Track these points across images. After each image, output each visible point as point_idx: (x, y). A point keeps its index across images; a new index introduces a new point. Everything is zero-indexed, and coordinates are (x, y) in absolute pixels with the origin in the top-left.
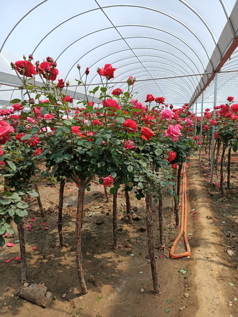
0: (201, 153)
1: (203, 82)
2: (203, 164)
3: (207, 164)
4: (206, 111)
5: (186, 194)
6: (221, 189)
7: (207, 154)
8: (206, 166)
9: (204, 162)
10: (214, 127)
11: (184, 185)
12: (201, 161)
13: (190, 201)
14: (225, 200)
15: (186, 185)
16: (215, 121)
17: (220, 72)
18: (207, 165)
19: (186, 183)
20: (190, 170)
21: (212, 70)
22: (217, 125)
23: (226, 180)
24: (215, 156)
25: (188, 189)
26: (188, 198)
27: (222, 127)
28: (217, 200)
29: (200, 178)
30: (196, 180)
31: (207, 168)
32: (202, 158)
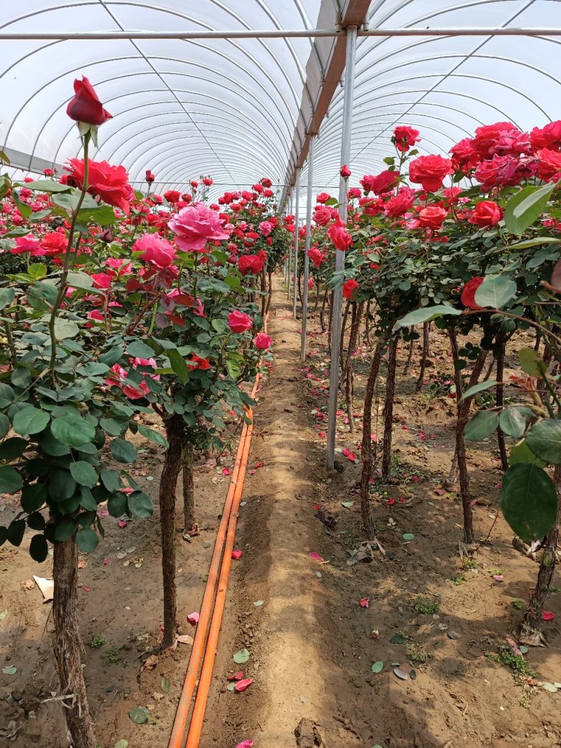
0: (309, 328)
2: (312, 369)
3: (324, 366)
4: (318, 201)
5: (233, 521)
7: (324, 330)
8: (320, 375)
9: (316, 357)
11: (236, 468)
12: (308, 357)
14: (378, 553)
15: (243, 469)
16: (342, 229)
18: (322, 369)
19: (244, 462)
25: (248, 493)
28: (349, 555)
29: (294, 433)
30: (280, 445)
31: (323, 381)
32: (312, 345)
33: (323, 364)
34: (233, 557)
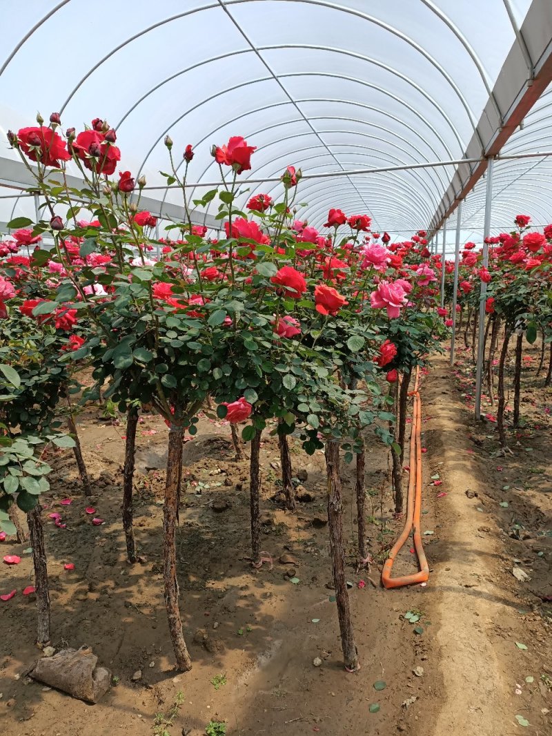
0: (456, 346)
1: (461, 180)
2: (460, 372)
3: (469, 371)
4: (466, 248)
5: (418, 439)
6: (500, 428)
7: (467, 347)
8: (466, 376)
9: (461, 366)
10: (484, 285)
11: (415, 420)
12: (455, 365)
13: (429, 457)
14: (509, 454)
15: (419, 420)
16: (486, 272)
17: (499, 159)
18: (468, 373)
19: (419, 416)
20: (429, 385)
21: (480, 154)
22: (491, 281)
23: (510, 407)
24: (486, 352)
25: (425, 429)
26: (425, 450)
27: (503, 286)
28: (490, 454)
29: (451, 404)
30: (442, 409)
31: (469, 380)
32: (458, 357)
33: (468, 369)
34: (422, 452)
